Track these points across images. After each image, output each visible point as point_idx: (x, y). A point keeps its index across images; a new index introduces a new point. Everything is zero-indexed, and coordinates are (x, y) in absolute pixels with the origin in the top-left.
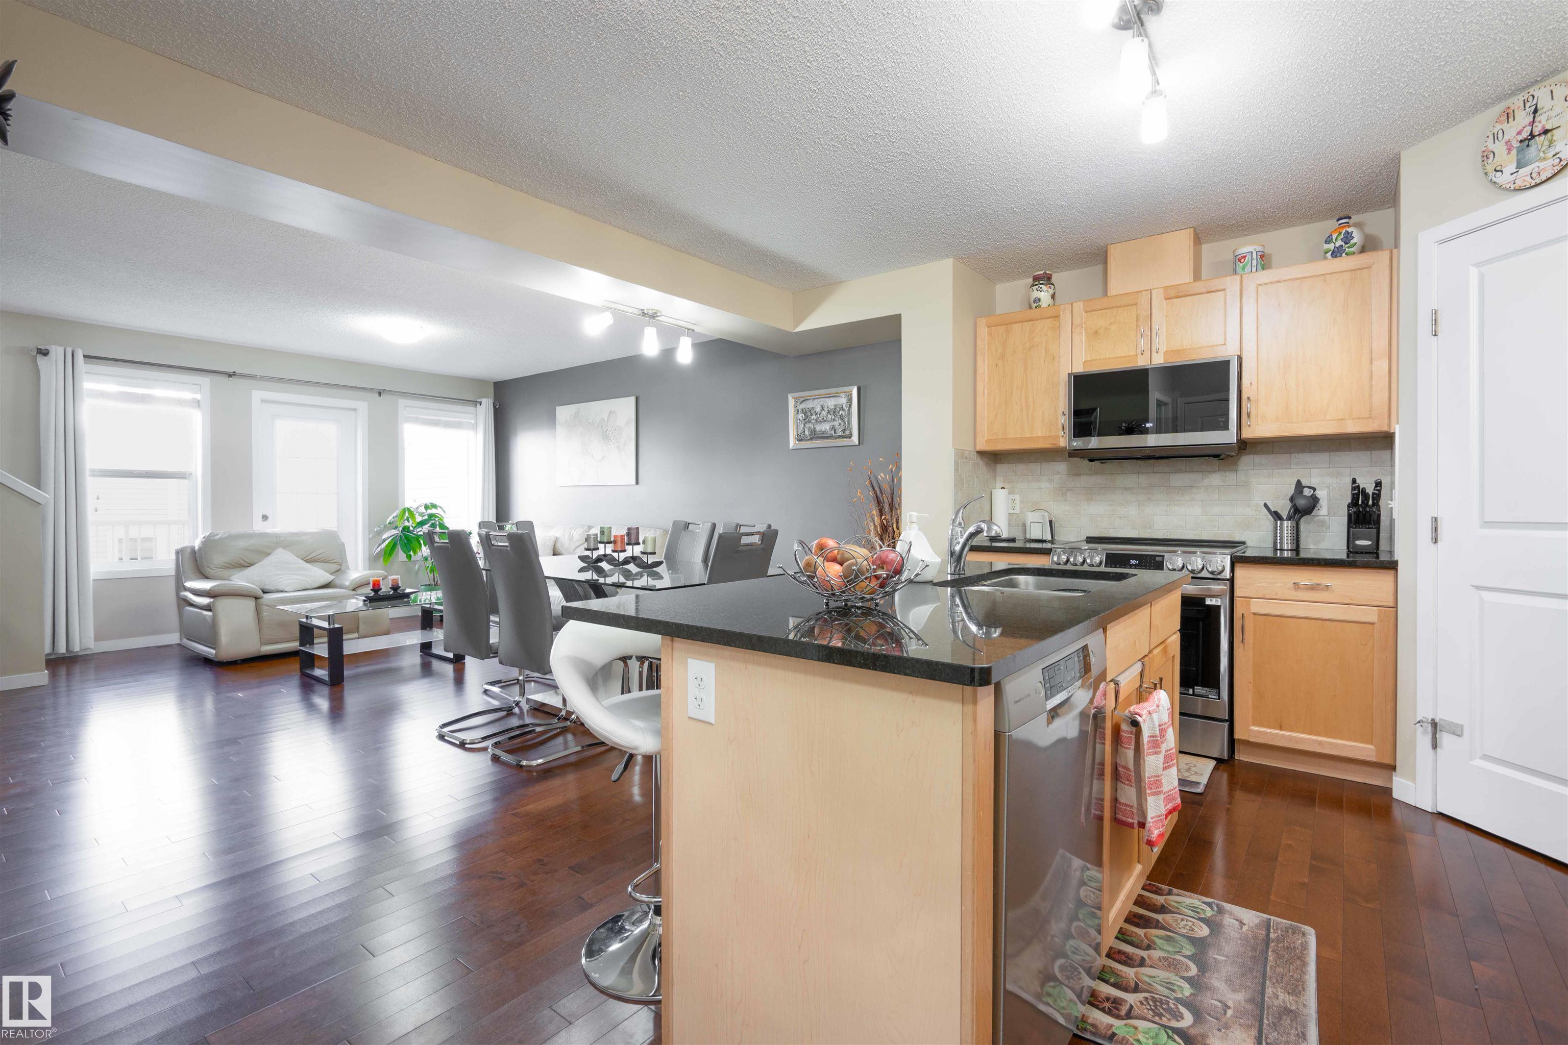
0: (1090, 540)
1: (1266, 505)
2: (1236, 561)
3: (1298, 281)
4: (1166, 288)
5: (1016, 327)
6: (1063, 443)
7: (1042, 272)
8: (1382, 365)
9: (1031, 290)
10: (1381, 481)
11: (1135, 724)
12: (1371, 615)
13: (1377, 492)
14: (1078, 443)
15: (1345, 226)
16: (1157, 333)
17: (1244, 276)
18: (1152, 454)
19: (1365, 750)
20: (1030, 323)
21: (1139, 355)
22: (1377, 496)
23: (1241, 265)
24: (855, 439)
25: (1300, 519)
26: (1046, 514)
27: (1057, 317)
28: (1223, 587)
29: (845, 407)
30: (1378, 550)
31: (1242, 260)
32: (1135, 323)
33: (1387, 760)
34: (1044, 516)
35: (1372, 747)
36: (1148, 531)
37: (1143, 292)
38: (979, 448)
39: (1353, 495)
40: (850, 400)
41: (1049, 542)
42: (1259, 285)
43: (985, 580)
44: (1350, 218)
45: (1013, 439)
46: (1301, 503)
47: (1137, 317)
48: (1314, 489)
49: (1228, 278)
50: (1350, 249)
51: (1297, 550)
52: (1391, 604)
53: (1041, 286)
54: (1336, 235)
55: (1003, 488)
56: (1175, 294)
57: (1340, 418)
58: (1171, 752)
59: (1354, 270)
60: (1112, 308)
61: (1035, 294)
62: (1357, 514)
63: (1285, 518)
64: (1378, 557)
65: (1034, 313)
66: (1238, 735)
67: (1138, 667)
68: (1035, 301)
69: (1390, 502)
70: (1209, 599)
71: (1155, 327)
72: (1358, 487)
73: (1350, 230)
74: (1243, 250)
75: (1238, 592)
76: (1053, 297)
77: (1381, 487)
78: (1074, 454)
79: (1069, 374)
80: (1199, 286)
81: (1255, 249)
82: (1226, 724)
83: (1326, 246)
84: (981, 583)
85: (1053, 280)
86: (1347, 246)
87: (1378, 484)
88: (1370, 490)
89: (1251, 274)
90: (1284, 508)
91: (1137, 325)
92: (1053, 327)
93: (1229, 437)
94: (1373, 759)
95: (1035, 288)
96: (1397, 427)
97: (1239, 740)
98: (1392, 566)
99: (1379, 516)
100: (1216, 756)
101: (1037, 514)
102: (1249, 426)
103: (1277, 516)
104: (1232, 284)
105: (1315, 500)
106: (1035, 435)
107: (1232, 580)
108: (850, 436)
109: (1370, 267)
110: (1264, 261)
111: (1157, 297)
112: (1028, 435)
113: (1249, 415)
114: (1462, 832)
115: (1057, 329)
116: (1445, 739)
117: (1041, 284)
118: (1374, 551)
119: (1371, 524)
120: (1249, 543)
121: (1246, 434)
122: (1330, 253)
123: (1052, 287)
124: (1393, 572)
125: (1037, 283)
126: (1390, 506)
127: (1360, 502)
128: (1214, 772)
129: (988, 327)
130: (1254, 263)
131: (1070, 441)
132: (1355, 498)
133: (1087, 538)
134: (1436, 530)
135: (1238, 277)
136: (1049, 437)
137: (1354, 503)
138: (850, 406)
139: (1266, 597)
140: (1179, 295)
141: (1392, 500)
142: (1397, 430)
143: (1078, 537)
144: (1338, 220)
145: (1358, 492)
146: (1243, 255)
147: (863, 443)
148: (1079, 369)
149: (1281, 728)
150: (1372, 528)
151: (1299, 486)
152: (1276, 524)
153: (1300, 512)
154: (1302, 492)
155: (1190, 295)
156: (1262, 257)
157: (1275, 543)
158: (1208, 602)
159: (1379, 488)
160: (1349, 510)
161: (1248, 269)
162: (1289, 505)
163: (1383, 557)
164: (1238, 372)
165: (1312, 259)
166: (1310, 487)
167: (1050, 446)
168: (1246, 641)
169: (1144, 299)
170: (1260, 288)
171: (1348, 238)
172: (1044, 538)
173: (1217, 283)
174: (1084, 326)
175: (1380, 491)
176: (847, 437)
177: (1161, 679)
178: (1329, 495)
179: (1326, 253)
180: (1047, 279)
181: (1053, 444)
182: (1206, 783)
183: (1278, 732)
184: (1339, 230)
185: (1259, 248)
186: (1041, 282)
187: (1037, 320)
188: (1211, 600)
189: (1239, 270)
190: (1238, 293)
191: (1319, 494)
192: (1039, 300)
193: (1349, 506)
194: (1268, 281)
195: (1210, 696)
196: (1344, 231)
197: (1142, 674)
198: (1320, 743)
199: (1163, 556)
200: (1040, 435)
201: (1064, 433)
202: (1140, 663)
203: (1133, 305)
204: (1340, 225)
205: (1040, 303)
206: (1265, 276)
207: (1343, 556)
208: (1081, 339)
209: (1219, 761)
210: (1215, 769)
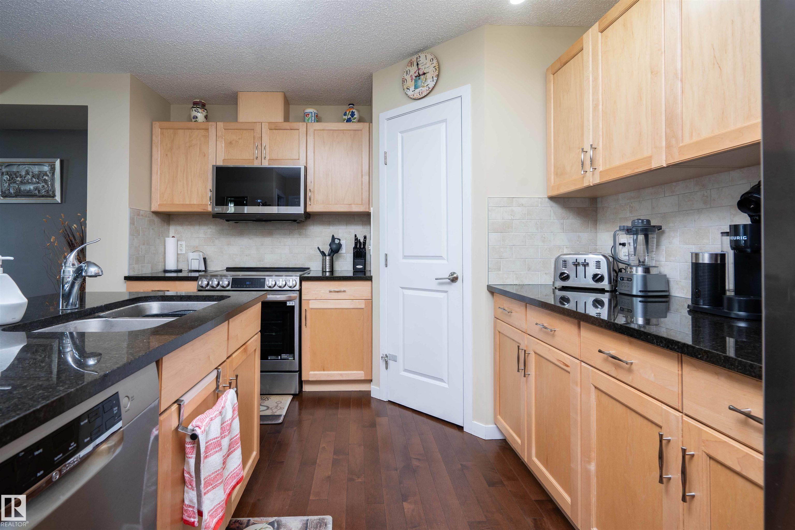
0: (228, 269)
1: (318, 248)
2: (302, 279)
3: (332, 131)
4: (269, 123)
5: (180, 132)
6: (210, 209)
7: (199, 100)
8: (366, 178)
9: (192, 110)
10: (366, 236)
11: (194, 437)
12: (362, 305)
13: (364, 241)
14: (219, 209)
15: (352, 108)
16: (265, 148)
17: (308, 124)
18: (261, 218)
19: (359, 374)
20: (190, 130)
21: (255, 159)
22: (365, 243)
23: (307, 118)
24: (58, 198)
25: (333, 255)
26: (201, 254)
27: (207, 129)
28: (296, 295)
29: (48, 173)
30: (365, 270)
31: (308, 116)
32: (253, 141)
33: (369, 378)
34: (200, 255)
35: (362, 372)
36: (262, 263)
37: (257, 123)
38: (153, 209)
39: (355, 243)
40: (53, 169)
41: (203, 271)
42: (315, 130)
43: (103, 311)
44: (354, 105)
45: (178, 204)
46: (334, 246)
47: (254, 137)
48: (340, 240)
49: (301, 123)
50: (354, 120)
51: (332, 271)
52: (370, 298)
53: (198, 109)
54: (348, 112)
55: (173, 237)
56: (274, 127)
57: (350, 203)
58: (236, 438)
59: (356, 130)
60: (240, 129)
61: (194, 113)
62: (357, 252)
63: (327, 255)
64: (365, 274)
65: (192, 124)
66: (304, 378)
67: (214, 374)
68: (194, 118)
69: (369, 246)
70: (289, 302)
71: (264, 145)
72: (357, 239)
73: (354, 110)
74: (308, 110)
75: (303, 297)
76: (206, 117)
77: (366, 239)
78: (217, 216)
79: (213, 166)
80: (287, 125)
81: (313, 111)
82: (297, 374)
83: (344, 117)
84: (97, 314)
85: (207, 107)
86: (352, 118)
87: (365, 237)
88: (362, 241)
89: (311, 123)
90: (327, 250)
91: (254, 142)
92: (204, 135)
93: (299, 210)
94: (363, 378)
95: (194, 109)
96: (372, 208)
97: (305, 381)
98: (370, 279)
99: (365, 253)
100: (293, 393)
101: (196, 254)
102: (310, 205)
103: (323, 254)
104: (302, 126)
105: (340, 246)
106: (192, 203)
107: (300, 291)
108: (54, 196)
109: (361, 130)
110: (318, 119)
111: (265, 128)
112: (188, 203)
113: (310, 199)
114: (397, 408)
115: (207, 137)
116: (391, 363)
117: (198, 108)
118: (363, 271)
119: (362, 257)
120: (312, 269)
121: (309, 210)
122: (346, 120)
123: (206, 111)
124: (370, 282)
125: (195, 106)
126: (369, 248)
127: (358, 247)
128: (292, 402)
129: (161, 129)
130: (313, 118)
131: (213, 208)
132: (356, 244)
133: (227, 268)
134: (386, 260)
135: (305, 124)
136: (201, 204)
137: (355, 248)
138: (53, 174)
139: (317, 299)
140: (276, 128)
141: (370, 246)
142: (372, 211)
143: (222, 268)
144: (349, 105)
145: (357, 241)
146: (308, 113)
147: (65, 202)
148: (220, 163)
149: (324, 370)
150: (363, 259)
151: (333, 238)
152: (323, 258)
153: (333, 251)
154: (334, 241)
155: (282, 129)
156: (317, 116)
157: (323, 268)
158: (289, 304)
159: (365, 240)
160: (354, 251)
161: (310, 121)
162: (329, 247)
163: (368, 274)
164: (305, 175)
165: (338, 121)
166: (338, 239)
167: (202, 210)
168: (307, 325)
169: (258, 127)
170: (315, 131)
171: (353, 114)
172: (200, 269)
173: (295, 125)
174: (224, 138)
175: (366, 241)
176: (50, 196)
177: (237, 376)
178: (346, 242)
179: (344, 120)
180: (203, 106)
181: (204, 209)
182: (285, 415)
183: (323, 372)
184: (349, 110)
185: (315, 111)
186: (198, 106)
187: (194, 129)
188: (290, 303)
189: (306, 120)
190: (305, 132)
191: (342, 242)
192: (197, 117)
193: (354, 249)
194: (319, 129)
195: (289, 359)
196: (351, 111)
197: (218, 378)
198: (341, 375)
199: (265, 278)
200: (195, 203)
201: (211, 203)
202: (216, 371)
203: (252, 130)
204: (350, 107)
205: (197, 120)
206: (318, 126)
207: (351, 274)
208: (222, 145)
209: (294, 395)
210: (292, 400)
